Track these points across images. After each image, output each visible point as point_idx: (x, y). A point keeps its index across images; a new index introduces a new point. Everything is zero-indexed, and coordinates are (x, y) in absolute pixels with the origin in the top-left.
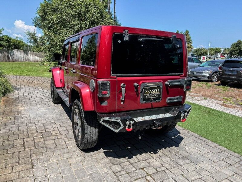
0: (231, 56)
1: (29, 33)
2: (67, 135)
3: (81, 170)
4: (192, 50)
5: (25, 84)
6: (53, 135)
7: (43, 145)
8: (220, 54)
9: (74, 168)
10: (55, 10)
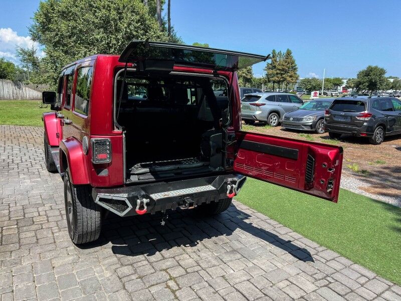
0: (358, 91)
1: (24, 52)
2: (59, 223)
3: (68, 275)
4: (297, 81)
5: (6, 139)
6: (35, 223)
7: (16, 239)
8: (342, 87)
9: (58, 273)
10: (64, 15)
